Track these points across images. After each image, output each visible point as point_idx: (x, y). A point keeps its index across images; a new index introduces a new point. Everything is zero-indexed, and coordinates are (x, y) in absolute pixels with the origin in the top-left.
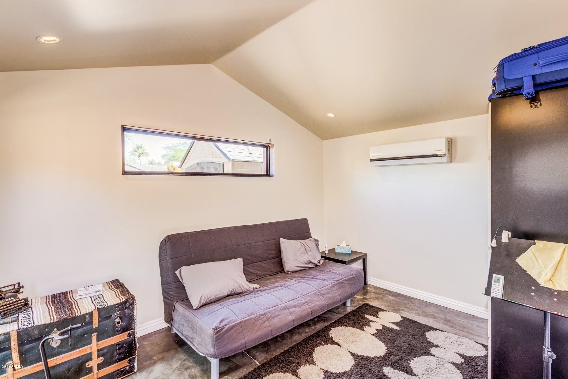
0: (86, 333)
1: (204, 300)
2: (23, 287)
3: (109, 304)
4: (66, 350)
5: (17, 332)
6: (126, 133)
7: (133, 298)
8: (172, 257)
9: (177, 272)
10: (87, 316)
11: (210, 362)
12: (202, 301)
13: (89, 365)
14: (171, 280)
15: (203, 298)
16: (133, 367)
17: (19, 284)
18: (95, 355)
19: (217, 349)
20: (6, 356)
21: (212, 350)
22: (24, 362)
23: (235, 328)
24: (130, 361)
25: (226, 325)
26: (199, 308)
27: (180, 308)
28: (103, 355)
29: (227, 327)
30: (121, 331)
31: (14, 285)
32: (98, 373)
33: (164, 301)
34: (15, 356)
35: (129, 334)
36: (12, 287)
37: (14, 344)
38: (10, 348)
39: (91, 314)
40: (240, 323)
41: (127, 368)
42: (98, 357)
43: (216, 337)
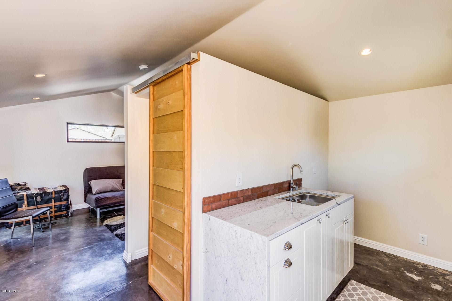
0: (50, 199)
1: (98, 192)
2: (27, 184)
3: (59, 190)
4: (43, 203)
5: (27, 195)
6: (69, 125)
7: (69, 189)
8: (89, 176)
9: (89, 182)
10: (51, 193)
11: (96, 212)
12: (97, 192)
13: (51, 210)
14: (87, 185)
15: (97, 191)
16: (69, 214)
17: (26, 182)
18: (53, 207)
19: (97, 204)
20: (23, 202)
21: (95, 205)
22: (29, 205)
23: (104, 199)
24: (67, 212)
25: (101, 197)
26: (94, 194)
27: (89, 195)
28: (57, 208)
29: (101, 198)
30: (63, 201)
31: (24, 183)
32: (54, 214)
33: (85, 194)
34: (26, 202)
35: (67, 202)
36: (23, 183)
37: (25, 198)
38: (24, 200)
39: (52, 192)
40: (107, 197)
41: (66, 214)
42: (55, 208)
43: (96, 201)
